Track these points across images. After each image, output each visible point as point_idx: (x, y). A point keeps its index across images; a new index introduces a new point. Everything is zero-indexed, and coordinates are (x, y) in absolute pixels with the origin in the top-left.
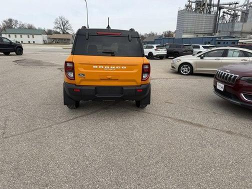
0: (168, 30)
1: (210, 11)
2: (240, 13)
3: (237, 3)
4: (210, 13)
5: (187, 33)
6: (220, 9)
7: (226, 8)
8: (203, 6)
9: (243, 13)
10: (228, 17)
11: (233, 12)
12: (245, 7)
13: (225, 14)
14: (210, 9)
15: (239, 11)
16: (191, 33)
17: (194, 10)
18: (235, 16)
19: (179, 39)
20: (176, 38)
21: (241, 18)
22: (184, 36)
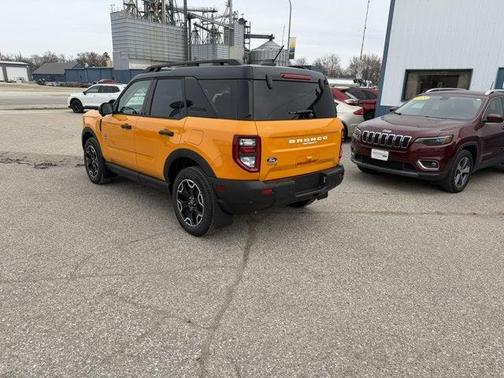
0: (90, 52)
1: (172, 19)
2: (221, 29)
3: (214, 11)
4: (173, 23)
5: (137, 59)
6: (189, 17)
7: (199, 17)
8: (159, 8)
9: (226, 28)
10: (204, 35)
11: (210, 27)
12: (227, 19)
13: (198, 28)
14: (172, 16)
15: (220, 24)
16: (144, 59)
17: (142, 14)
18: (214, 33)
19: (122, 72)
20: (116, 69)
21: (225, 37)
22: (133, 66)
